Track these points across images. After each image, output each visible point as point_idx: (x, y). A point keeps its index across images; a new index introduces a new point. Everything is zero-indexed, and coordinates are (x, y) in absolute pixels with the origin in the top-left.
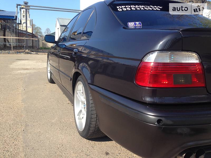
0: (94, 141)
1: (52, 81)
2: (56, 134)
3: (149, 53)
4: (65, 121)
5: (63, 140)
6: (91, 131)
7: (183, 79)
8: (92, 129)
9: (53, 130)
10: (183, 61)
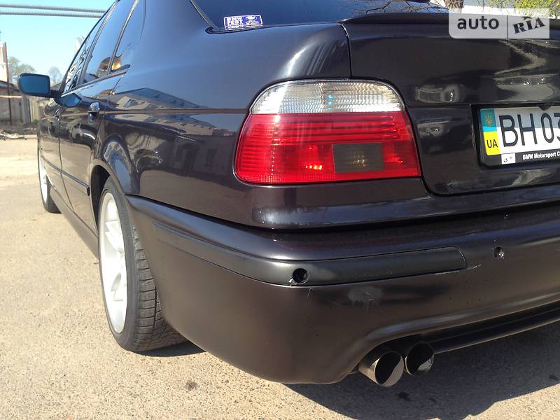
0: (157, 356)
1: (52, 208)
2: (49, 348)
3: (265, 89)
4: (79, 311)
5: (69, 360)
6: (143, 330)
7: (363, 156)
8: (146, 323)
9: (41, 336)
10: (354, 106)
